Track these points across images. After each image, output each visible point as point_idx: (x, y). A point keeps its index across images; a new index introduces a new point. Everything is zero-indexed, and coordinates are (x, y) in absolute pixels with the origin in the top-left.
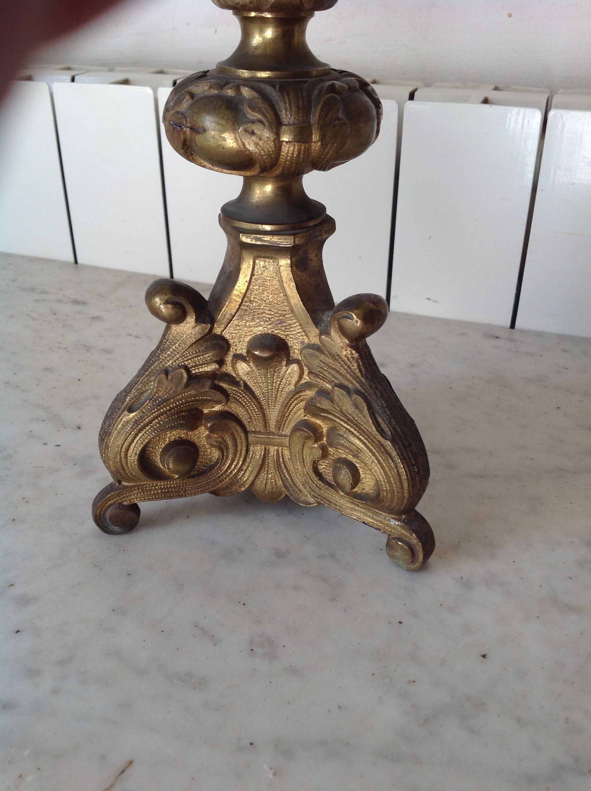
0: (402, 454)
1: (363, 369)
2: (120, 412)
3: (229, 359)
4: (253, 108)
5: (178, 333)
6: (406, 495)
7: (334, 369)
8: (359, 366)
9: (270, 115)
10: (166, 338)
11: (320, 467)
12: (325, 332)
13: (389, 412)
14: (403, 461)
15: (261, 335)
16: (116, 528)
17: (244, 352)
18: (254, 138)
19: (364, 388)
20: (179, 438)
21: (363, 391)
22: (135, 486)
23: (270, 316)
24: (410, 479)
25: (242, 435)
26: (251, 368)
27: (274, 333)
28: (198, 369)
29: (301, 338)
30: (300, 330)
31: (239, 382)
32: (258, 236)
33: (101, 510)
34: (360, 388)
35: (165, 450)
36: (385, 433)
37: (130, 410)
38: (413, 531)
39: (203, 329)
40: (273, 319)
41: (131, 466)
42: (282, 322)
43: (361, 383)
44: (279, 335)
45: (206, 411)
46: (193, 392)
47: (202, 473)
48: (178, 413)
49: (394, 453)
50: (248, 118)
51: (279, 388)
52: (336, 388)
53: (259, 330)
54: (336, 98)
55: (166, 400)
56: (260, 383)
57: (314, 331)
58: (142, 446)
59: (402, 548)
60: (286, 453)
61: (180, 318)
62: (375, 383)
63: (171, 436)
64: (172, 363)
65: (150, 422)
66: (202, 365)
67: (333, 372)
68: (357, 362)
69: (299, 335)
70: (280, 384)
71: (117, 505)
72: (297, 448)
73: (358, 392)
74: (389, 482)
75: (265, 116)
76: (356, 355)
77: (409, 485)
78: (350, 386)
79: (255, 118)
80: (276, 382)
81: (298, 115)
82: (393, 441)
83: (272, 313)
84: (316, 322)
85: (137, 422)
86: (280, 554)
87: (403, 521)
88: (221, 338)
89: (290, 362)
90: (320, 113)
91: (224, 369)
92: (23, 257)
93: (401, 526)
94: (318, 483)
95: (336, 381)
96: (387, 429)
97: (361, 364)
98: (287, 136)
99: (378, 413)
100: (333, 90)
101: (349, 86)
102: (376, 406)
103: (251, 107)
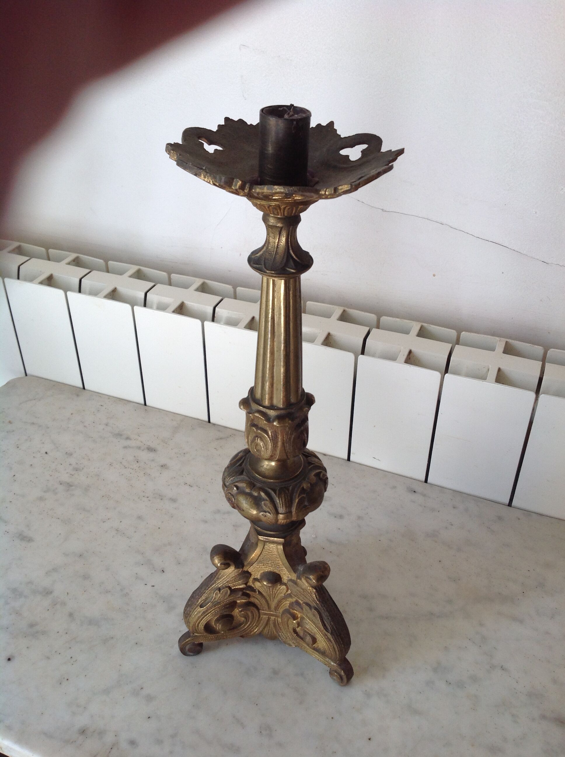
0: (336, 640)
1: (318, 596)
2: (195, 606)
3: (251, 580)
4: (266, 506)
5: (224, 573)
6: (338, 656)
7: (303, 595)
8: (316, 596)
9: (273, 511)
11: (297, 630)
12: (299, 577)
13: (330, 619)
14: (336, 643)
15: (267, 571)
16: (191, 653)
17: (259, 577)
19: (318, 606)
20: (224, 614)
21: (317, 608)
22: (201, 635)
24: (340, 651)
25: (257, 611)
26: (262, 585)
27: (274, 571)
28: (235, 587)
29: (287, 575)
30: (287, 573)
31: (255, 590)
32: (267, 538)
33: (184, 647)
34: (316, 606)
35: (218, 620)
36: (328, 629)
37: (201, 606)
38: (342, 669)
39: (239, 571)
40: (273, 566)
41: (200, 629)
42: (278, 568)
43: (316, 603)
44: (277, 572)
45: (238, 601)
46: (232, 598)
47: (235, 628)
48: (225, 606)
49: (332, 639)
50: (263, 509)
51: (276, 594)
52: (304, 604)
53: (267, 570)
55: (219, 603)
56: (267, 591)
57: (294, 575)
58: (206, 622)
59: (336, 676)
60: (280, 620)
61: (227, 566)
62: (323, 603)
63: (221, 614)
64: (222, 585)
65: (211, 612)
66: (237, 585)
67: (303, 596)
68: (315, 594)
71: (192, 644)
72: (285, 620)
73: (316, 609)
74: (330, 650)
75: (271, 511)
76: (314, 590)
77: (339, 653)
78: (311, 604)
79: (266, 510)
80: (275, 592)
81: (286, 510)
82: (332, 634)
83: (273, 564)
84: (295, 571)
85: (204, 613)
86: (275, 672)
87: (338, 664)
88: (248, 572)
89: (282, 583)
90: (296, 507)
91: (248, 585)
92: (109, 397)
93: (336, 666)
94: (295, 637)
95: (304, 601)
96: (329, 627)
97: (317, 594)
98: (281, 516)
99: (325, 619)
100: (303, 491)
101: (311, 484)
102: (324, 616)
103: (265, 504)
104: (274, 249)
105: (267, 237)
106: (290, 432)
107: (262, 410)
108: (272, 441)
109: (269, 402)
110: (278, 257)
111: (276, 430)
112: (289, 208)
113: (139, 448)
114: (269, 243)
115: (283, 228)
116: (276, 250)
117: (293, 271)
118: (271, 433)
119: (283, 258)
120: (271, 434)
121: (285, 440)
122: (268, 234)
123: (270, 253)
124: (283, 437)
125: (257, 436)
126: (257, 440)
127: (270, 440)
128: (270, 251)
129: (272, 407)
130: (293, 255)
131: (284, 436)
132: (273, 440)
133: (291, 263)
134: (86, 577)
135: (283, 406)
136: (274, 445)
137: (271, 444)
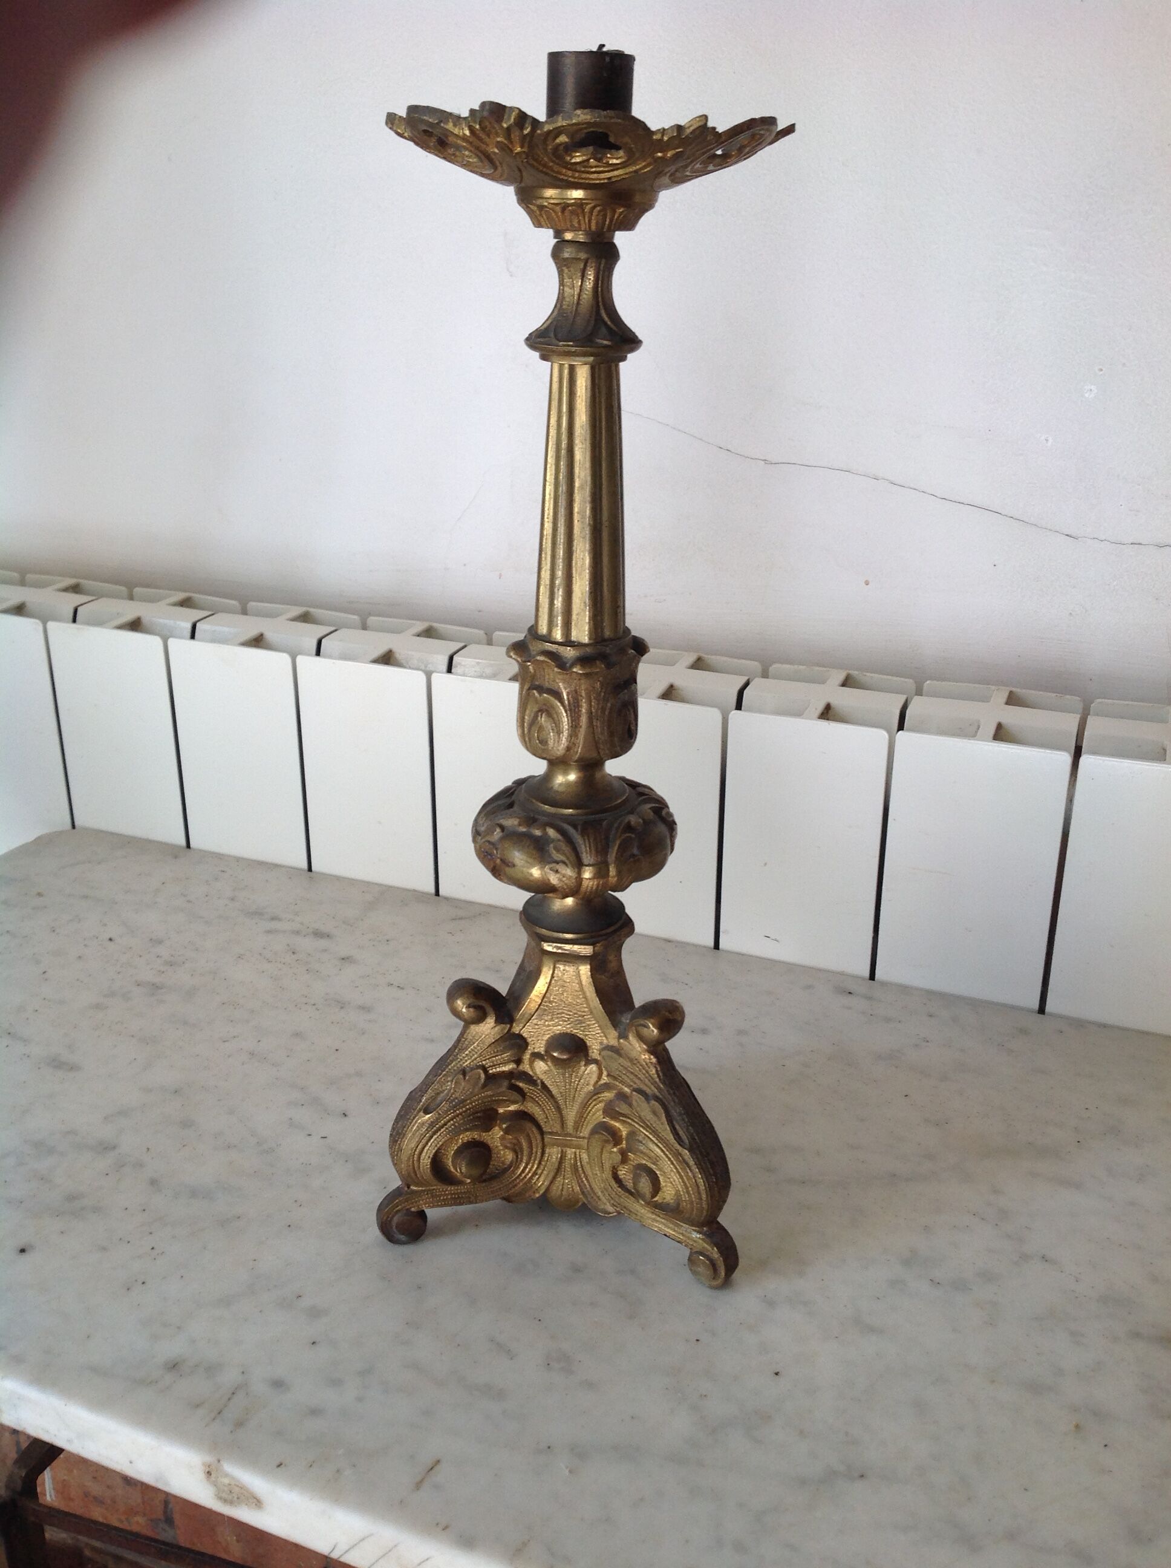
0: (700, 1164)
1: (661, 1074)
2: (415, 1113)
3: (527, 1057)
4: (558, 850)
5: (477, 1033)
6: (705, 1206)
7: (632, 1073)
8: (657, 1071)
9: (573, 858)
10: (465, 1037)
11: (620, 1173)
12: (623, 1036)
13: (686, 1120)
14: (701, 1170)
15: (560, 1034)
16: (402, 1237)
17: (542, 1050)
18: (558, 875)
19: (662, 1095)
20: (472, 1139)
21: (661, 1096)
22: (424, 1191)
23: (568, 1017)
24: (708, 1189)
25: (539, 1137)
26: (549, 1066)
27: (573, 1033)
28: (496, 1068)
29: (600, 1038)
30: (600, 1032)
31: (536, 1081)
32: (559, 945)
33: (388, 1217)
34: (658, 1094)
35: (459, 1152)
36: (683, 1141)
37: (426, 1112)
38: (714, 1243)
39: (502, 1030)
40: (571, 1020)
41: (423, 1170)
42: (581, 1022)
43: (658, 1088)
44: (578, 1035)
45: (501, 1111)
46: (489, 1093)
47: (493, 1177)
48: (473, 1114)
49: (692, 1163)
50: (552, 858)
51: (577, 1088)
52: (634, 1093)
53: (558, 1029)
54: (630, 837)
55: (464, 1101)
56: (558, 1082)
57: (613, 1034)
58: (436, 1148)
59: (704, 1262)
60: (585, 1156)
61: (480, 1019)
62: (673, 1089)
63: (465, 1137)
64: (470, 1063)
65: (445, 1124)
66: (499, 1064)
67: (632, 1076)
68: (655, 1067)
69: (598, 1035)
70: (578, 1084)
71: (405, 1212)
72: (596, 1151)
73: (657, 1099)
74: (688, 1192)
75: (568, 859)
76: (654, 1060)
77: (707, 1196)
78: (648, 1091)
79: (559, 859)
80: (574, 1082)
81: (597, 857)
82: (691, 1150)
83: (571, 1014)
84: (615, 1024)
85: (432, 1124)
86: (577, 1269)
87: (705, 1234)
88: (520, 1036)
89: (589, 1062)
90: (617, 854)
91: (521, 1068)
93: (702, 1239)
94: (617, 1190)
95: (635, 1086)
96: (684, 1137)
97: (659, 1069)
98: (587, 874)
99: (676, 1121)
100: (629, 828)
101: (643, 820)
102: (674, 1113)
103: (556, 849)
104: (573, 307)
105: (560, 289)
106: (603, 694)
107: (551, 649)
108: (568, 712)
109: (563, 635)
110: (579, 321)
111: (577, 688)
112: (599, 211)
113: (298, 933)
114: (564, 298)
115: (590, 261)
116: (576, 310)
117: (605, 342)
118: (568, 695)
119: (589, 321)
120: (568, 699)
121: (593, 711)
122: (562, 283)
123: (565, 317)
124: (591, 706)
125: (541, 711)
126: (541, 717)
127: (566, 712)
128: (565, 313)
129: (568, 642)
130: (606, 319)
131: (593, 704)
132: (570, 710)
133: (604, 330)
134: (187, 1124)
135: (590, 639)
136: (574, 723)
137: (568, 720)
